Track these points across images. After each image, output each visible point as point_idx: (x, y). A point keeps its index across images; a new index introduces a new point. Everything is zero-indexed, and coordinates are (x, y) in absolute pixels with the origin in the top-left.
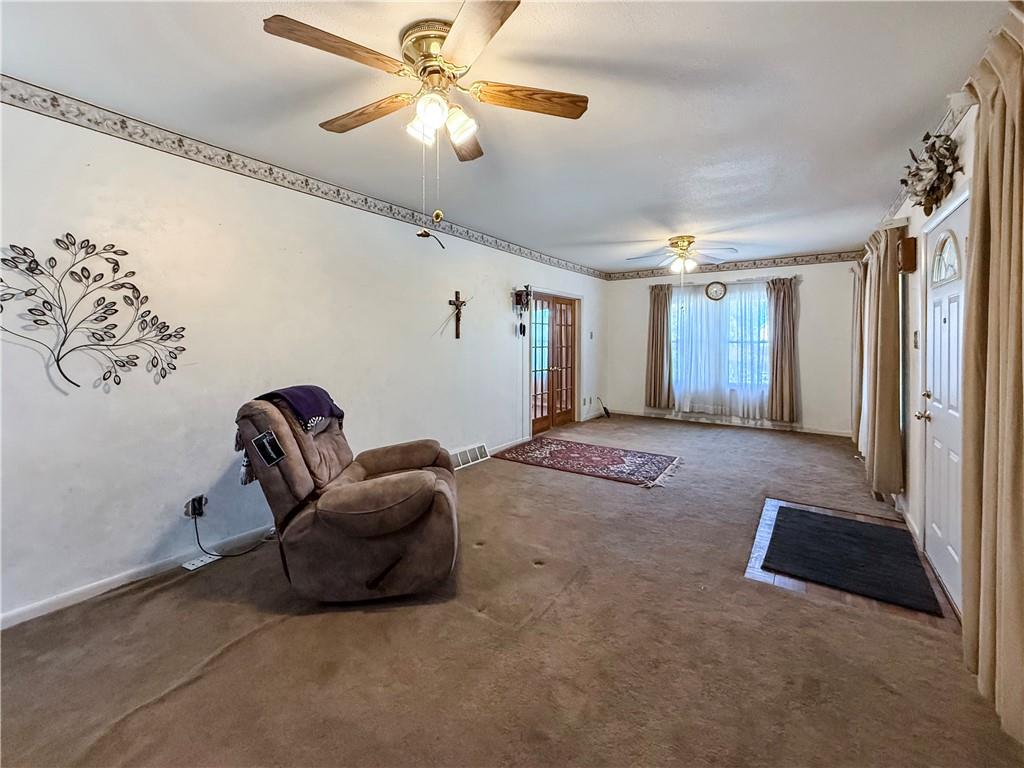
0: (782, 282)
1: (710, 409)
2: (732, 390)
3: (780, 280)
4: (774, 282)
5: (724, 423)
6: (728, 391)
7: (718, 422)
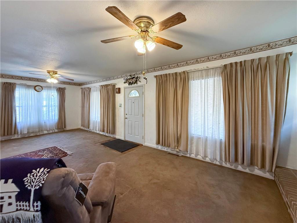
0: (62, 89)
1: (37, 130)
2: (45, 122)
3: (61, 88)
4: (59, 88)
5: (41, 134)
6: (43, 123)
7: (38, 134)
